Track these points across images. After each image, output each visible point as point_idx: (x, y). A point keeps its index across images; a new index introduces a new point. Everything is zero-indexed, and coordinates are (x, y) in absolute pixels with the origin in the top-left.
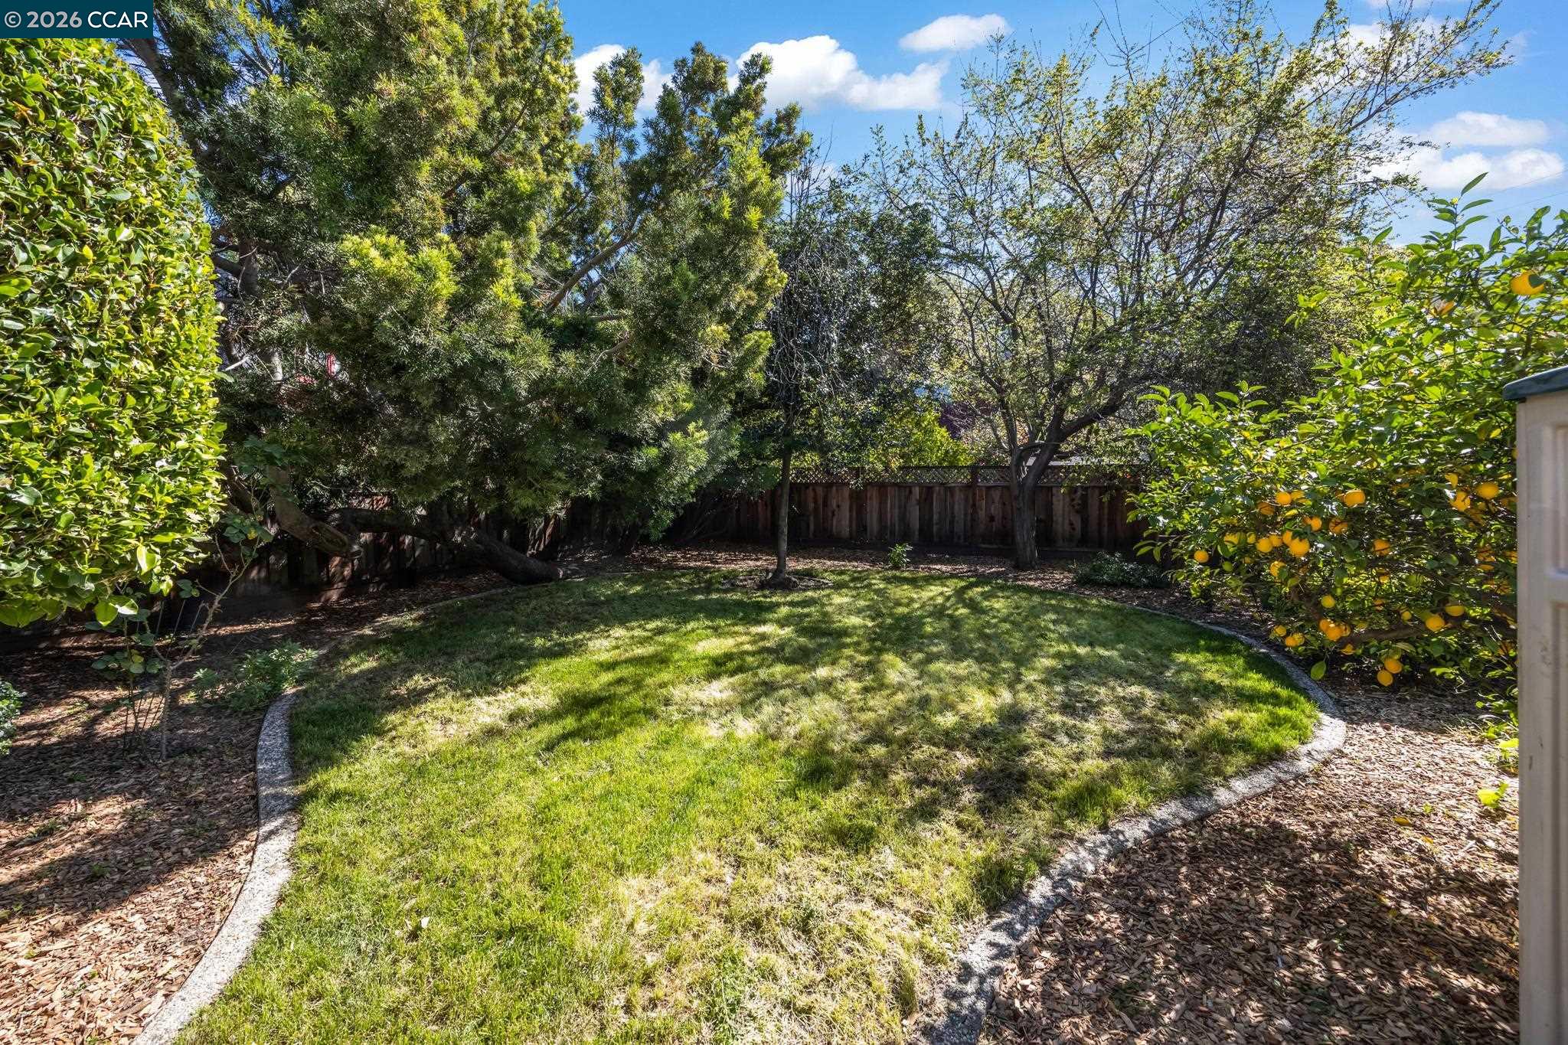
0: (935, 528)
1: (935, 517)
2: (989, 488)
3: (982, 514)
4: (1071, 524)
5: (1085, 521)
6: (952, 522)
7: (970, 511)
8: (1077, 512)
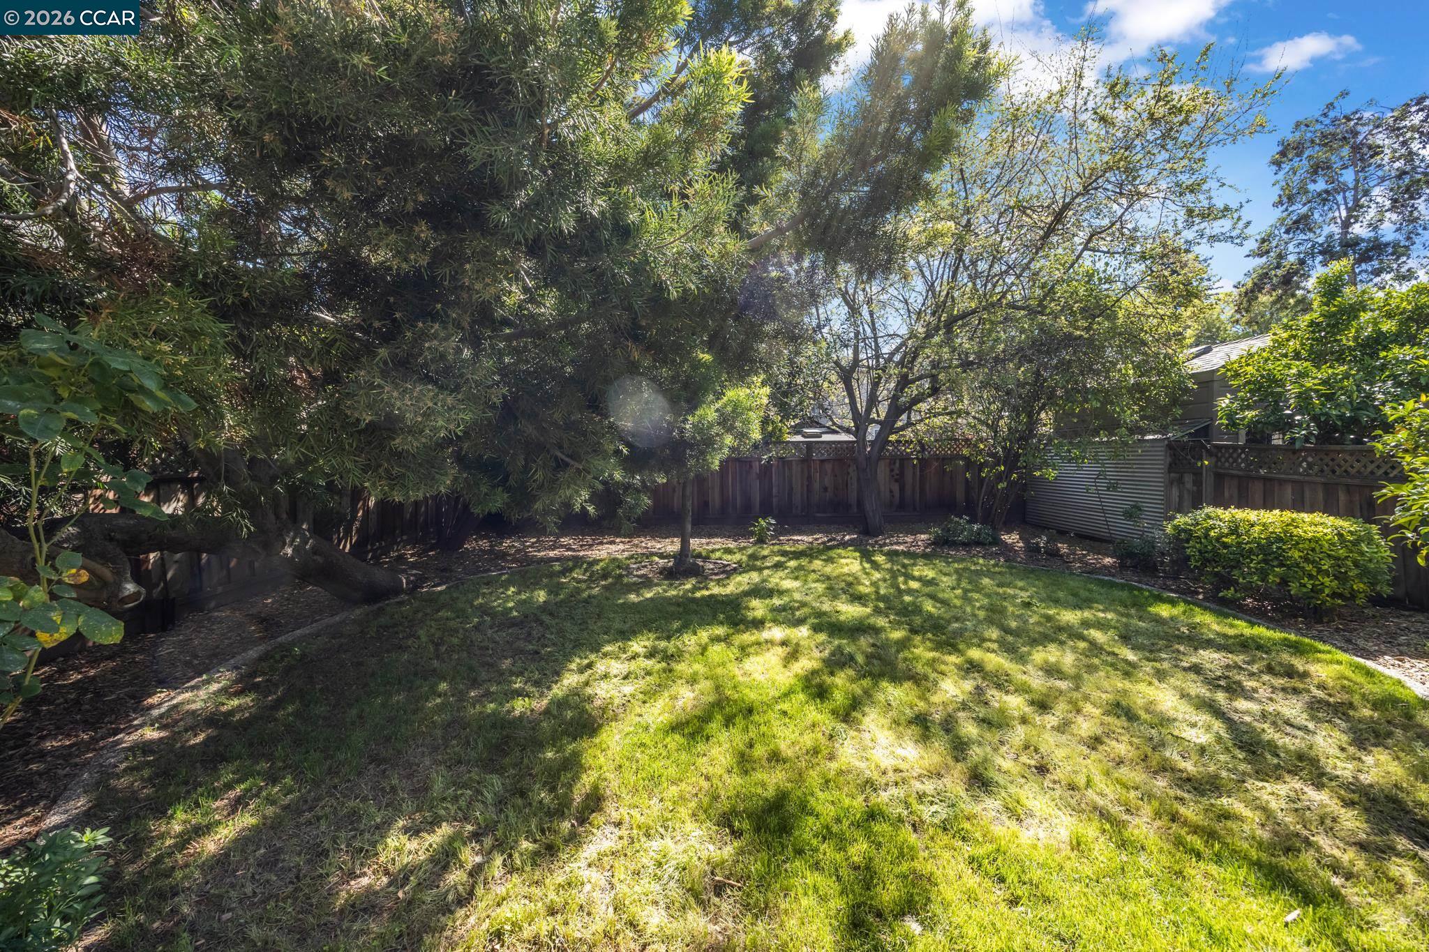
0: (775, 500)
1: (775, 491)
2: (822, 461)
3: (817, 486)
4: (891, 491)
5: (902, 489)
6: (790, 495)
7: (806, 483)
8: (896, 481)
